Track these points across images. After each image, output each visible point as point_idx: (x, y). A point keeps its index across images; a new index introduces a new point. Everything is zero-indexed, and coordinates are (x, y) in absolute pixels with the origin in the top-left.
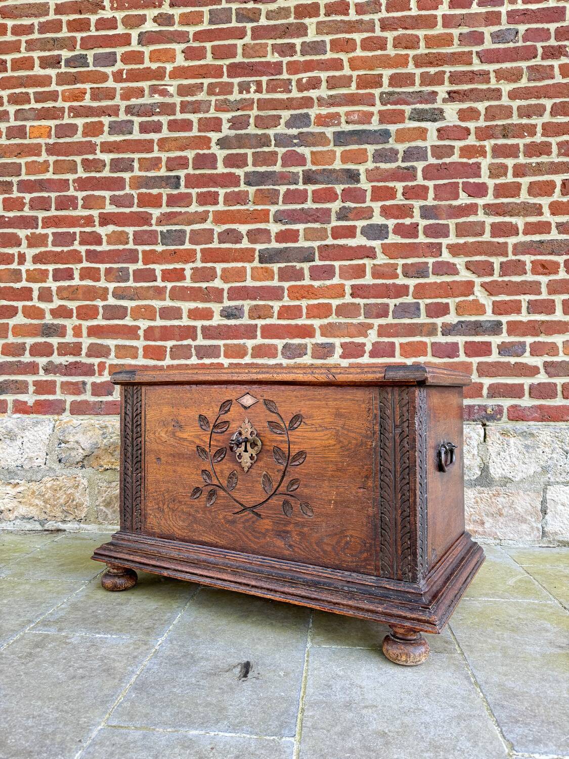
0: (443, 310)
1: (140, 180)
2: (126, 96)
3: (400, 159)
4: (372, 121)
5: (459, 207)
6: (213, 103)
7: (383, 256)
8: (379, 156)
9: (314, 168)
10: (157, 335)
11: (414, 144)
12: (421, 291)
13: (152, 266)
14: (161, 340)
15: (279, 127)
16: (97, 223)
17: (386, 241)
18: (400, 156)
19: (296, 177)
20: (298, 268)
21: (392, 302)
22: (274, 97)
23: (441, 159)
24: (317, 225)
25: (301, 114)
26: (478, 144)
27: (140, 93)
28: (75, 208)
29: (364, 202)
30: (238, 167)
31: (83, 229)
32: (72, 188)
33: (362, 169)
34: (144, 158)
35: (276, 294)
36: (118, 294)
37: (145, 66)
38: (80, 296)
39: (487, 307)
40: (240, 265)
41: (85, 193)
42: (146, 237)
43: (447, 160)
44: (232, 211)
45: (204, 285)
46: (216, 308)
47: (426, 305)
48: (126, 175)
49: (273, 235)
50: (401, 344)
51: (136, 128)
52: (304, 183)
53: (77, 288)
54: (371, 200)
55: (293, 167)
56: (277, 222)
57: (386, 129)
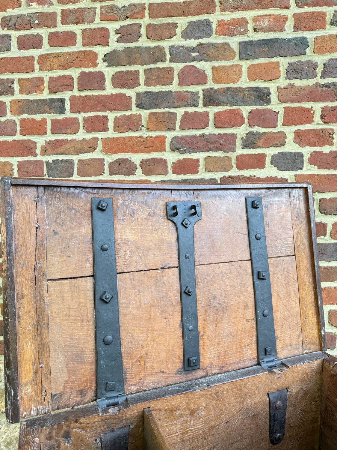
1: (21, 104)
2: (1, 6)
3: (319, 74)
4: (286, 28)
6: (98, 11)
8: (294, 71)
9: (216, 87)
11: (336, 56)
15: (175, 38)
17: (300, 172)
18: (319, 70)
19: (195, 98)
24: (219, 154)
25: (200, 21)
27: (16, 1)
29: (275, 126)
30: (129, 87)
33: (272, 87)
34: (25, 79)
42: (31, 168)
44: (124, 139)
48: (6, 99)
49: (170, 165)
51: (14, 43)
52: (205, 105)
54: (283, 124)
55: (192, 86)
56: (174, 151)
57: (303, 38)
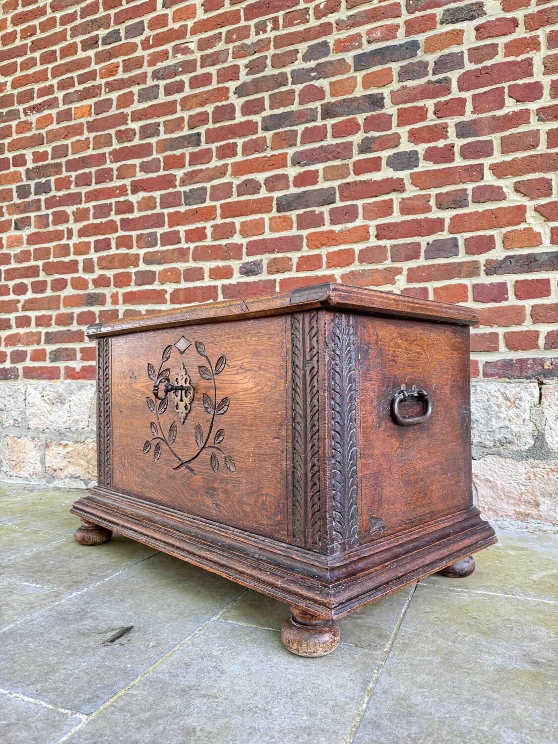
0: (488, 244)
1: (165, 142)
2: (152, 63)
3: (431, 72)
4: (398, 35)
5: (506, 116)
6: (231, 51)
7: (413, 188)
8: (406, 74)
9: (333, 100)
10: (182, 297)
11: (446, 51)
12: (458, 224)
13: (176, 228)
14: (185, 302)
15: (296, 63)
16: (129, 192)
17: (416, 170)
18: (430, 69)
19: (314, 114)
20: (317, 213)
21: (423, 241)
22: (291, 31)
23: (481, 62)
24: (337, 163)
25: (319, 43)
26: (528, 35)
27: (165, 55)
28: (111, 180)
29: (390, 129)
30: (256, 113)
31: (117, 199)
32: (108, 160)
33: (386, 91)
34: (169, 121)
35: (293, 244)
36: (148, 260)
37: (169, 27)
38: (116, 264)
39: (543, 236)
40: (257, 217)
41: (119, 164)
42: (171, 199)
43: (488, 63)
44: (250, 160)
45: (224, 242)
46: (235, 265)
47: (466, 240)
48: (153, 141)
49: (291, 179)
50: (435, 290)
52: (323, 118)
53: (113, 257)
54: (398, 126)
55: (311, 103)
56: (295, 165)
57: (414, 41)
